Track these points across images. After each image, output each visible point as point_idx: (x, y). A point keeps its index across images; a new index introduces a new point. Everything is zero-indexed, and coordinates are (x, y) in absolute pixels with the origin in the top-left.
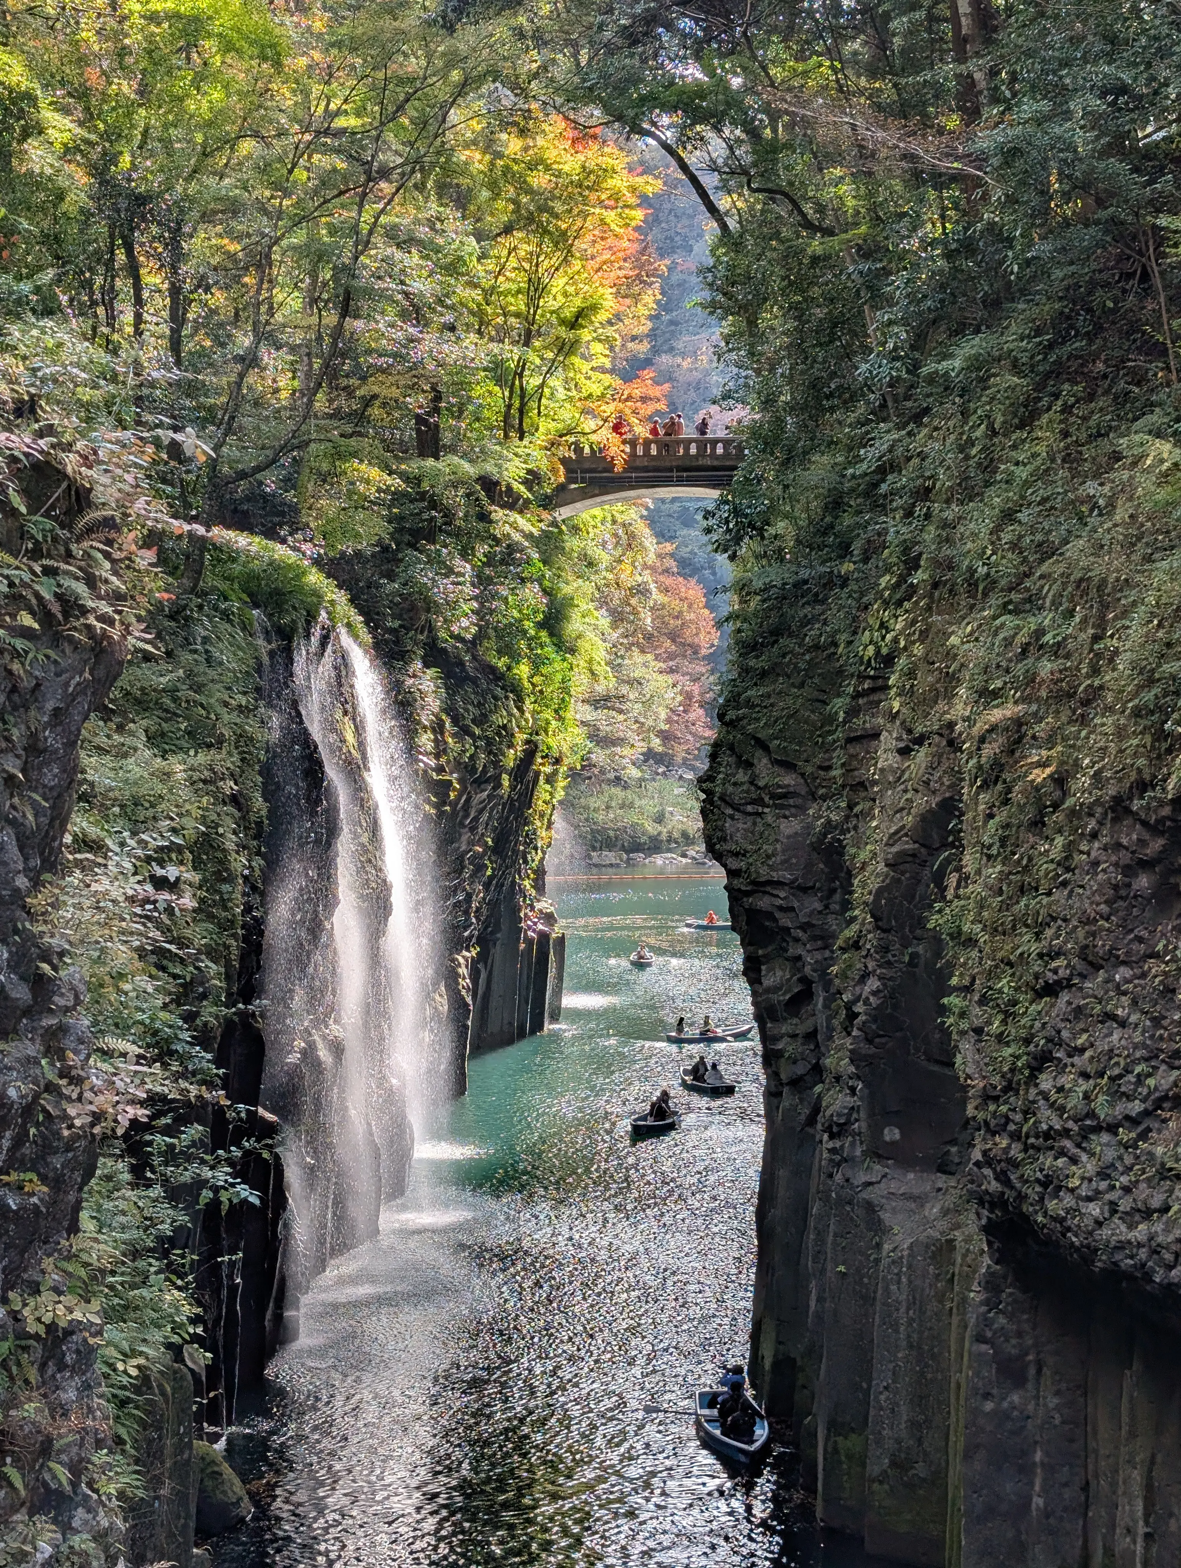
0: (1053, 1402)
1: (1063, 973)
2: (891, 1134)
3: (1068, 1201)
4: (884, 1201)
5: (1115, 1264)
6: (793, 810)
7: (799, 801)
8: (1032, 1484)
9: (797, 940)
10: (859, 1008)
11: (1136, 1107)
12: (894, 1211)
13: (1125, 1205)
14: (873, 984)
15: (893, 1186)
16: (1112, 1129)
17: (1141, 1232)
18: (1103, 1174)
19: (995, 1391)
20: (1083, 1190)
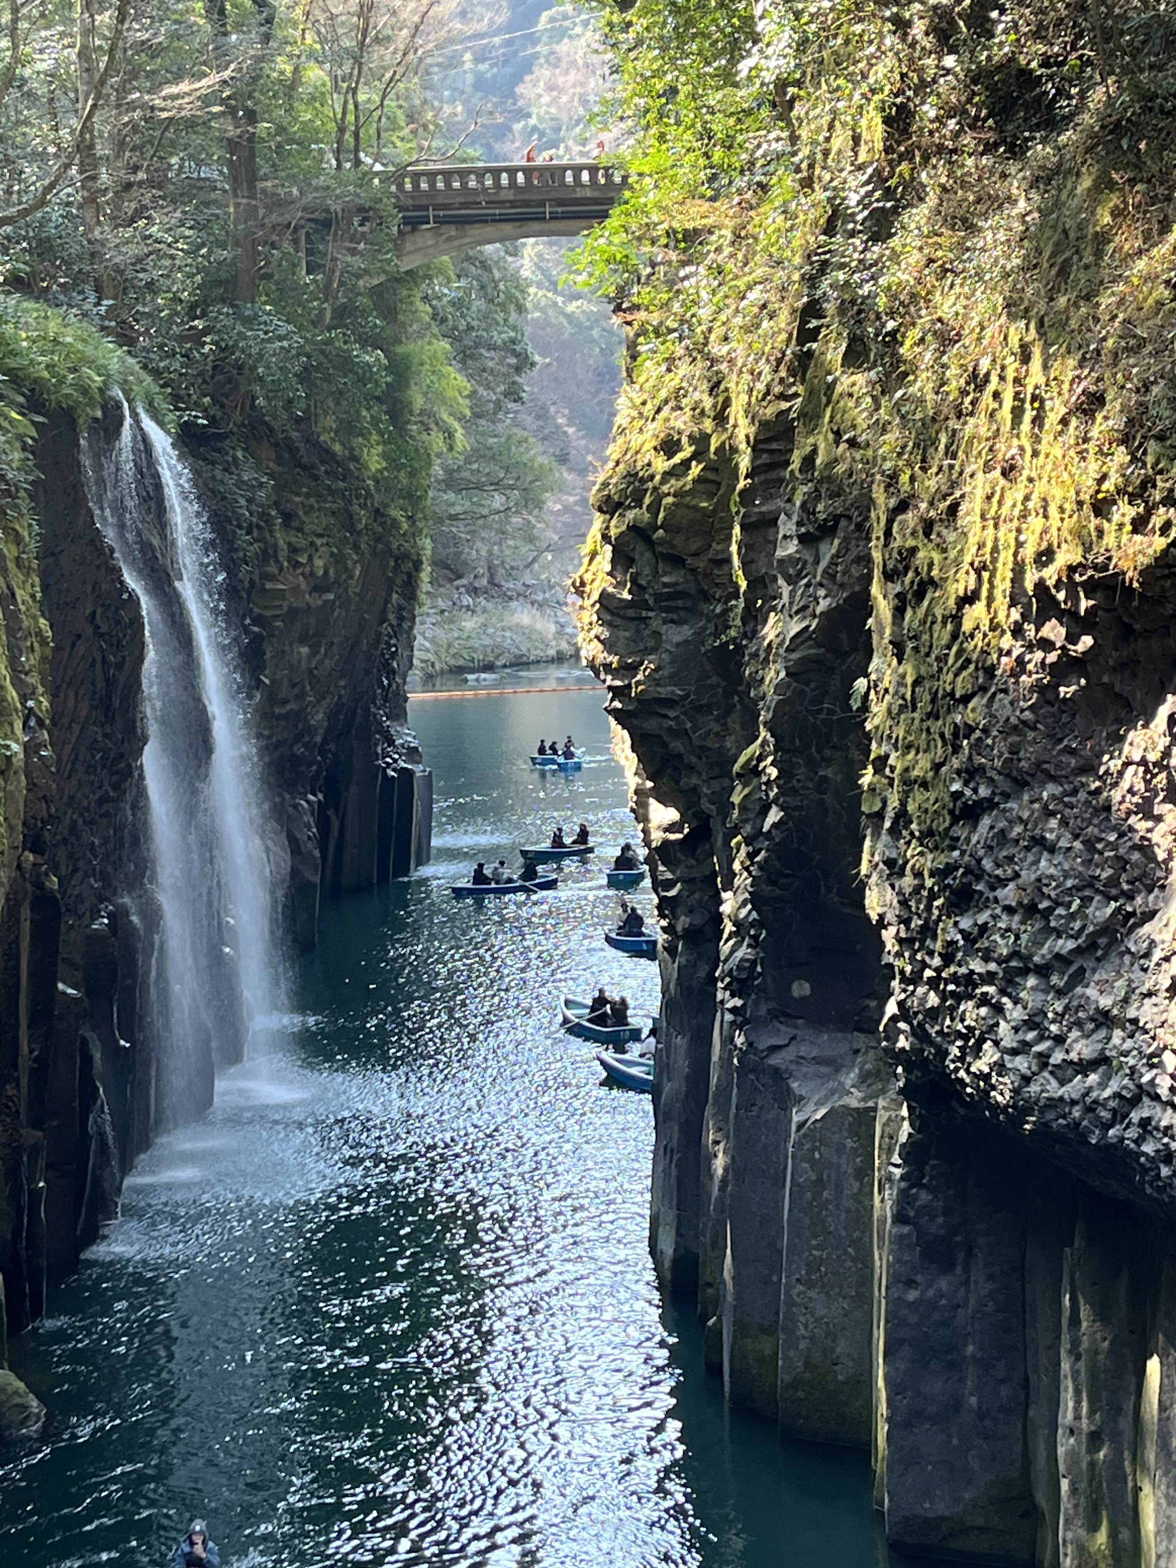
0: (986, 1287)
1: (984, 792)
2: (801, 989)
3: (992, 1055)
4: (793, 1067)
5: (1046, 1125)
6: (682, 614)
7: (689, 603)
8: (961, 1380)
9: (691, 768)
10: (761, 843)
11: (1066, 945)
12: (805, 1078)
13: (1057, 1057)
14: (774, 816)
15: (804, 1050)
16: (1043, 971)
17: (1074, 1088)
18: (1031, 1023)
19: (919, 1278)
20: (1008, 1042)
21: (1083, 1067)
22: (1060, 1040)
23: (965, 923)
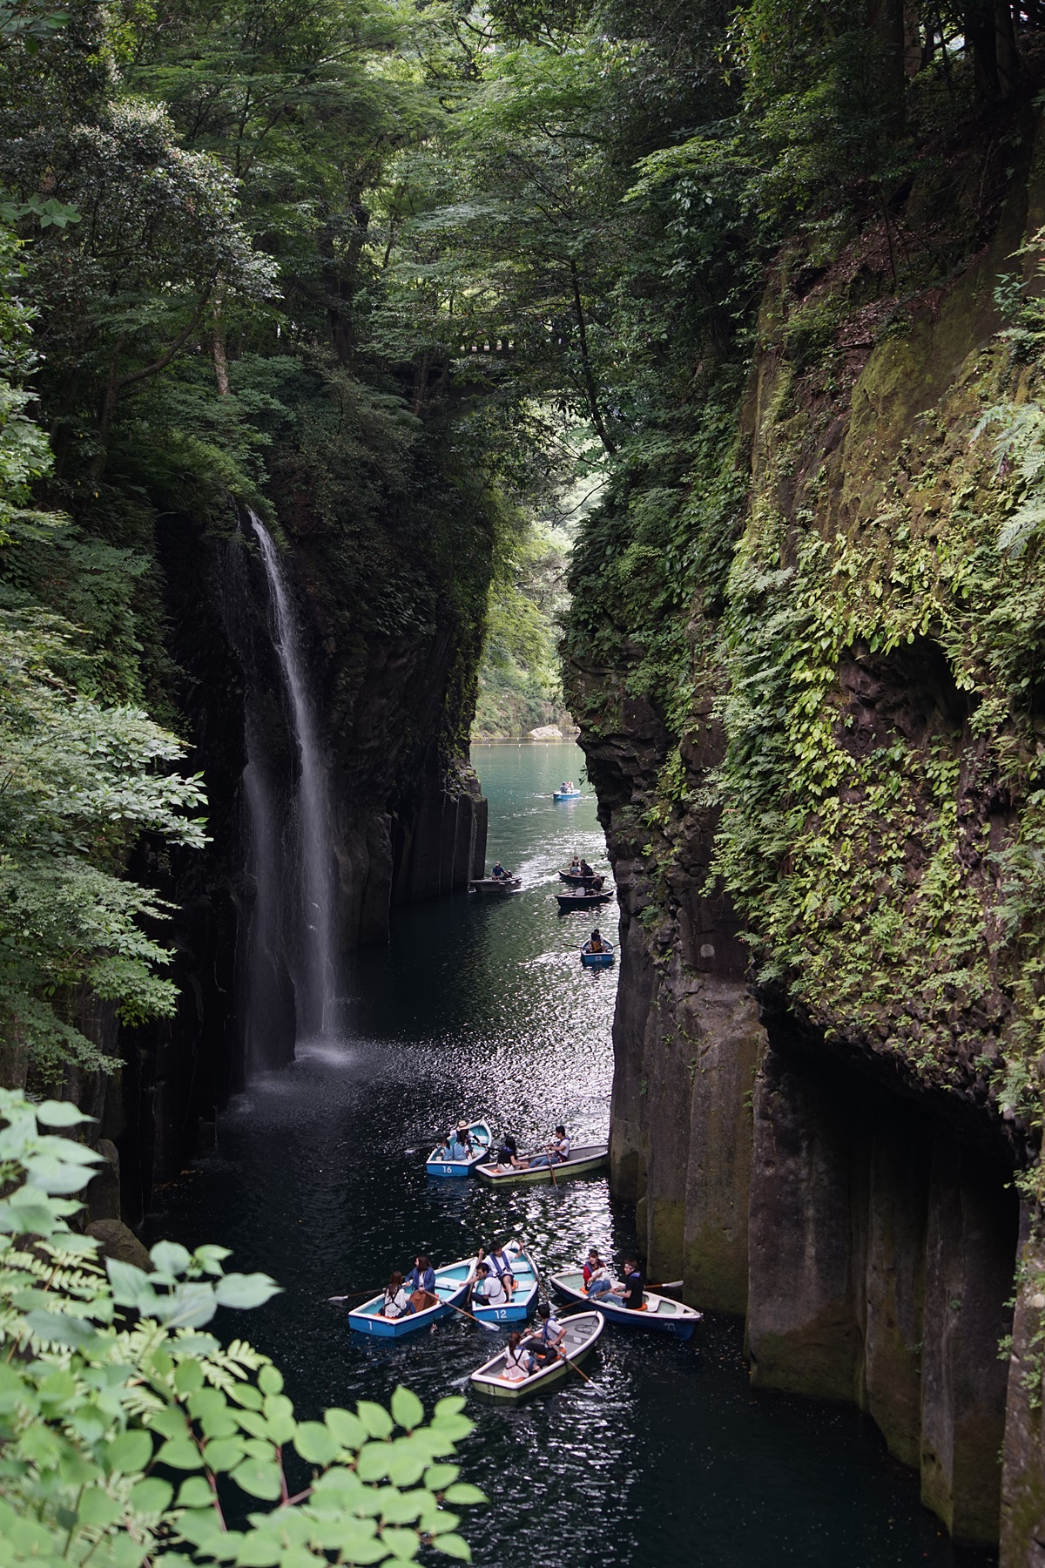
0: (822, 1167)
2: (708, 951)
4: (701, 1008)
8: (803, 1236)
12: (709, 1016)
15: (709, 996)
19: (775, 1159)
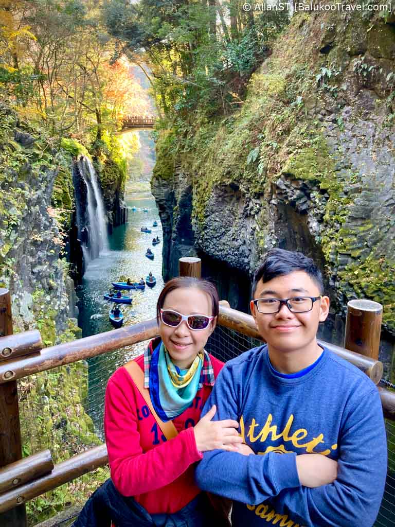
1: (208, 214)
3: (209, 249)
5: (216, 258)
10: (177, 220)
11: (219, 234)
13: (218, 249)
14: (179, 216)
16: (216, 238)
17: (220, 253)
18: (214, 245)
20: (211, 247)
21: (221, 250)
22: (218, 247)
23: (206, 231)
